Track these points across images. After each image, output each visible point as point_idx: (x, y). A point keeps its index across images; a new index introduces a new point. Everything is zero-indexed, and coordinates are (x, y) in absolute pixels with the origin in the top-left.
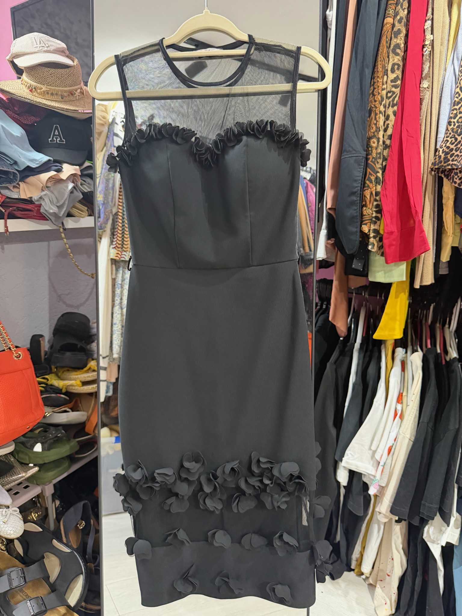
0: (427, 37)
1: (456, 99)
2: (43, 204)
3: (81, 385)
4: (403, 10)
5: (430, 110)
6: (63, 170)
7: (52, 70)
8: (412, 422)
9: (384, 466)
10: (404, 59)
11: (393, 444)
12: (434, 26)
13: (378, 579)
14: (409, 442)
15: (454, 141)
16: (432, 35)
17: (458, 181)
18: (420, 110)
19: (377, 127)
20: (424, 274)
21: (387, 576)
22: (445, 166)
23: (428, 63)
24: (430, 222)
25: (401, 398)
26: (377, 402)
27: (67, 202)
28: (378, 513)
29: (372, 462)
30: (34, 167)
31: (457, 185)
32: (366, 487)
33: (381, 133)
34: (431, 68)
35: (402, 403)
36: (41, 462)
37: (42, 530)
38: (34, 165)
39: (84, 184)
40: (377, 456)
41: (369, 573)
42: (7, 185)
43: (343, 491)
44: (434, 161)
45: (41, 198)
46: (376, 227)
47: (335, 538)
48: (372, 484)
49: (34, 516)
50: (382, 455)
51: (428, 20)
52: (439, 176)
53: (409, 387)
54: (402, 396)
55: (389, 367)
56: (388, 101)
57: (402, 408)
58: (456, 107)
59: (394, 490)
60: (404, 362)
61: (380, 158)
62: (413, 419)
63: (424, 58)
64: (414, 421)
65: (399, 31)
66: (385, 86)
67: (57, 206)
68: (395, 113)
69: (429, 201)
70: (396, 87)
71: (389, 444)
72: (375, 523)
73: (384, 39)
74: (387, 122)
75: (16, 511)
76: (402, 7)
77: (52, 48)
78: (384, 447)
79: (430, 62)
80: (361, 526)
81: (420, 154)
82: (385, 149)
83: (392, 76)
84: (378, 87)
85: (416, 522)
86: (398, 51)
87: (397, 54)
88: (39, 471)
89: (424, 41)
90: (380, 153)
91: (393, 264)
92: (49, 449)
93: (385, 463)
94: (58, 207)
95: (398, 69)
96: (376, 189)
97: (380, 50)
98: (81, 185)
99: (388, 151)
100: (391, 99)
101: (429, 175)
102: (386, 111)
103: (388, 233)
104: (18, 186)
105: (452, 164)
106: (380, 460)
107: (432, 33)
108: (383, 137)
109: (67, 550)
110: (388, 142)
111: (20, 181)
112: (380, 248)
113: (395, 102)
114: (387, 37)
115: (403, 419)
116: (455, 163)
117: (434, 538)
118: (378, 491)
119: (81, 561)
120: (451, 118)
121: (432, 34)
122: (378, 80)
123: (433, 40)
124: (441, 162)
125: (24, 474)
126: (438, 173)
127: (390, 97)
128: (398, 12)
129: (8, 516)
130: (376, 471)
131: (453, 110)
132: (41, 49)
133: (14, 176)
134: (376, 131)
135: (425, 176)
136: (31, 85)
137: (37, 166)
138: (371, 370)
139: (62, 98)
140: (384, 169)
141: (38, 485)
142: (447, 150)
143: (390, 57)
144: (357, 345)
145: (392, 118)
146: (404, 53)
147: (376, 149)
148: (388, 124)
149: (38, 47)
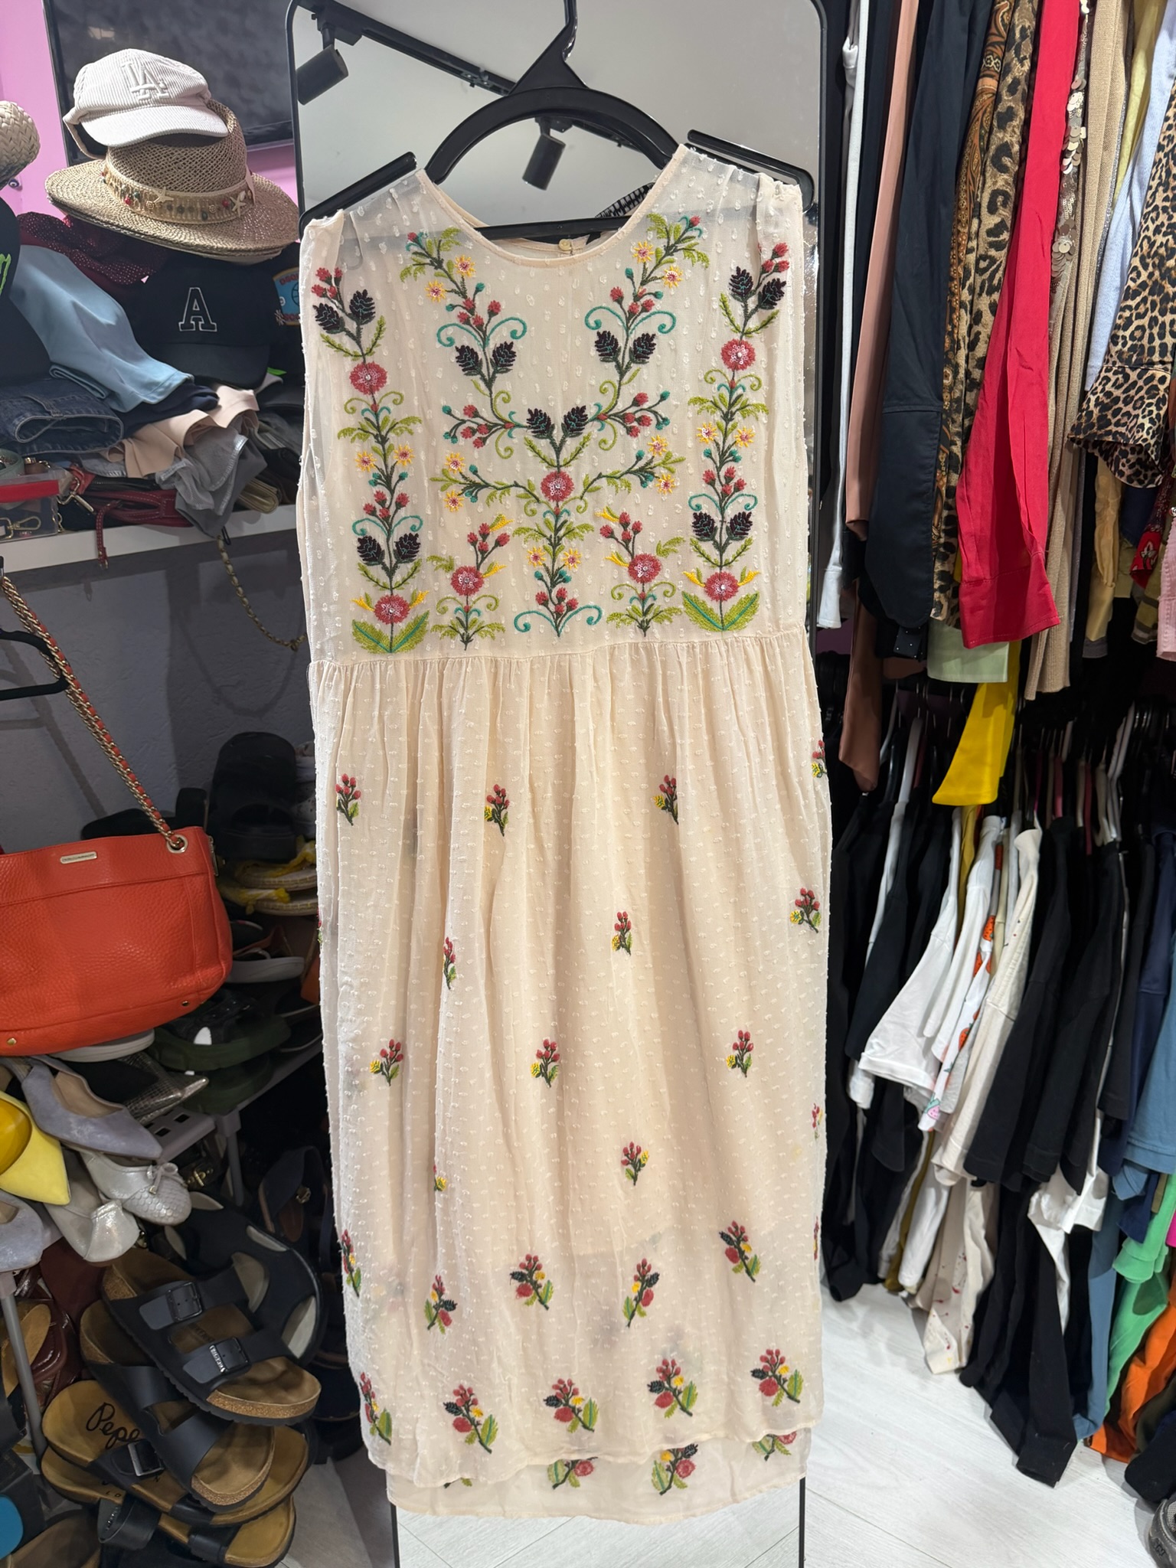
0: (1073, 133)
1: (1131, 283)
2: (180, 489)
3: (288, 899)
4: (1021, 61)
5: (1072, 304)
6: (220, 403)
7: (178, 153)
8: (1012, 980)
9: (950, 1071)
10: (1019, 180)
11: (972, 1026)
12: (1090, 106)
13: (935, 1298)
14: (1005, 1022)
15: (1121, 380)
16: (1083, 129)
17: (1127, 471)
18: (1051, 302)
19: (953, 341)
20: (1049, 670)
21: (954, 1295)
22: (1101, 435)
23: (1073, 195)
24: (1066, 555)
25: (990, 927)
26: (937, 936)
27: (232, 482)
28: (936, 1168)
29: (924, 1063)
30: (153, 401)
31: (1123, 480)
32: (912, 1114)
33: (963, 353)
34: (1080, 205)
35: (993, 938)
36: (213, 1068)
37: (221, 1207)
38: (153, 398)
39: (267, 431)
40: (937, 1051)
41: (915, 1287)
42: (97, 450)
43: (861, 1119)
44: (1076, 422)
45: (174, 475)
46: (946, 568)
47: (844, 1215)
48: (925, 1108)
49: (199, 1178)
50: (947, 1049)
51: (1077, 90)
52: (1087, 453)
53: (1010, 905)
54: (994, 923)
55: (968, 860)
56: (979, 280)
57: (993, 949)
58: (1129, 302)
59: (973, 1121)
60: (1002, 846)
61: (958, 411)
62: (1015, 973)
63: (1064, 184)
64: (1018, 977)
65: (1010, 114)
66: (973, 244)
67: (211, 492)
68: (994, 308)
69: (1064, 509)
70: (998, 246)
71: (964, 1024)
72: (931, 1186)
73: (976, 127)
74: (976, 328)
75: (172, 1170)
76: (1017, 54)
77: (174, 91)
78: (951, 1032)
79: (1076, 192)
80: (901, 1191)
81: (1045, 405)
82: (968, 389)
83: (990, 221)
84: (959, 245)
85: (1014, 1186)
86: (1006, 161)
87: (1003, 169)
88: (209, 1085)
89: (1066, 140)
90: (958, 401)
91: (982, 646)
92: (227, 1041)
93: (953, 1066)
94: (214, 494)
95: (1004, 204)
96: (948, 481)
97: (967, 158)
98: (260, 431)
99: (977, 395)
100: (987, 275)
101: (1066, 452)
102: (975, 301)
103: (969, 582)
104: (119, 448)
105: (1117, 432)
106: (944, 1058)
107: (1084, 123)
108: (967, 362)
109: (279, 1247)
110: (977, 374)
111: (125, 437)
112: (954, 609)
113: (995, 282)
114: (982, 126)
115: (995, 972)
116: (1123, 430)
117: (1050, 1217)
118: (938, 1122)
119: (309, 1270)
120: (1116, 327)
121: (1083, 125)
122: (959, 228)
123: (1085, 140)
124: (1093, 425)
125: (179, 1094)
126: (1086, 446)
127: (985, 270)
128: (1009, 64)
129: (158, 1180)
130: (935, 1082)
131: (1123, 309)
132: (147, 96)
133: (110, 427)
134: (952, 349)
135: (1058, 453)
136: (127, 188)
137: (161, 398)
138: (928, 866)
139: (205, 219)
140: (966, 435)
141: (207, 1113)
142: (1106, 401)
143: (988, 175)
144: (899, 808)
145: (988, 318)
146: (1020, 166)
147: (951, 389)
148: (979, 333)
149: (142, 91)
